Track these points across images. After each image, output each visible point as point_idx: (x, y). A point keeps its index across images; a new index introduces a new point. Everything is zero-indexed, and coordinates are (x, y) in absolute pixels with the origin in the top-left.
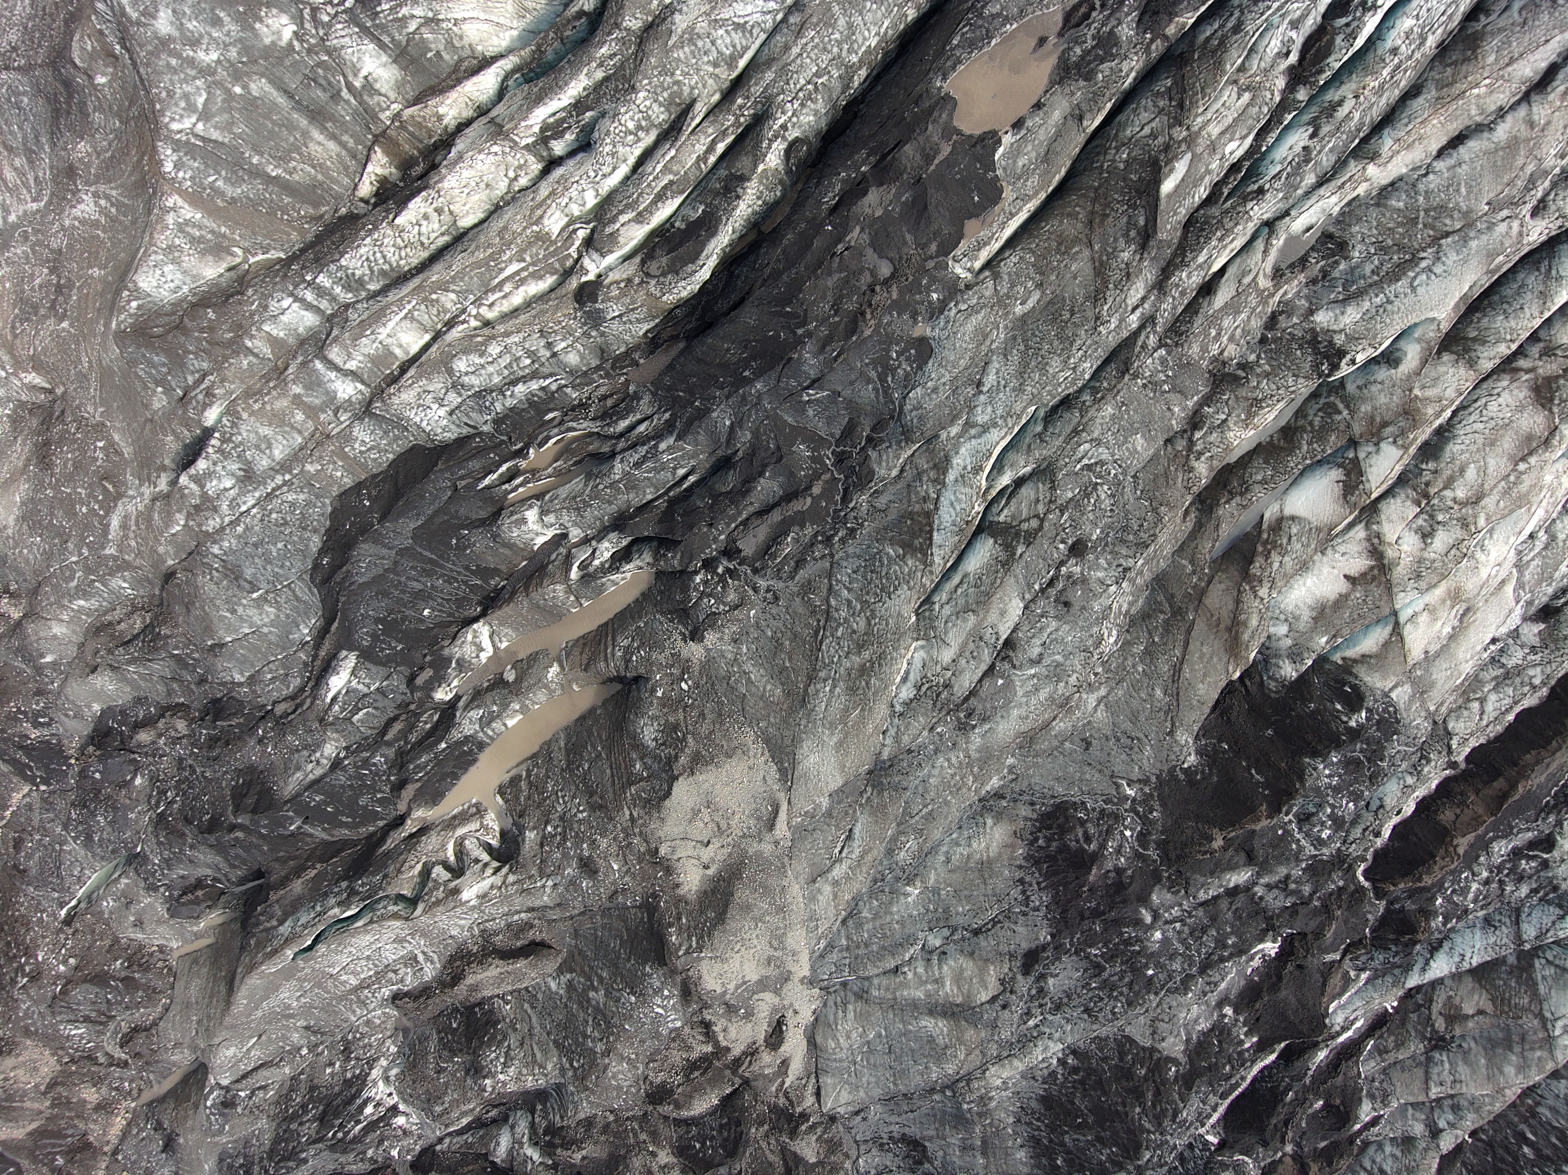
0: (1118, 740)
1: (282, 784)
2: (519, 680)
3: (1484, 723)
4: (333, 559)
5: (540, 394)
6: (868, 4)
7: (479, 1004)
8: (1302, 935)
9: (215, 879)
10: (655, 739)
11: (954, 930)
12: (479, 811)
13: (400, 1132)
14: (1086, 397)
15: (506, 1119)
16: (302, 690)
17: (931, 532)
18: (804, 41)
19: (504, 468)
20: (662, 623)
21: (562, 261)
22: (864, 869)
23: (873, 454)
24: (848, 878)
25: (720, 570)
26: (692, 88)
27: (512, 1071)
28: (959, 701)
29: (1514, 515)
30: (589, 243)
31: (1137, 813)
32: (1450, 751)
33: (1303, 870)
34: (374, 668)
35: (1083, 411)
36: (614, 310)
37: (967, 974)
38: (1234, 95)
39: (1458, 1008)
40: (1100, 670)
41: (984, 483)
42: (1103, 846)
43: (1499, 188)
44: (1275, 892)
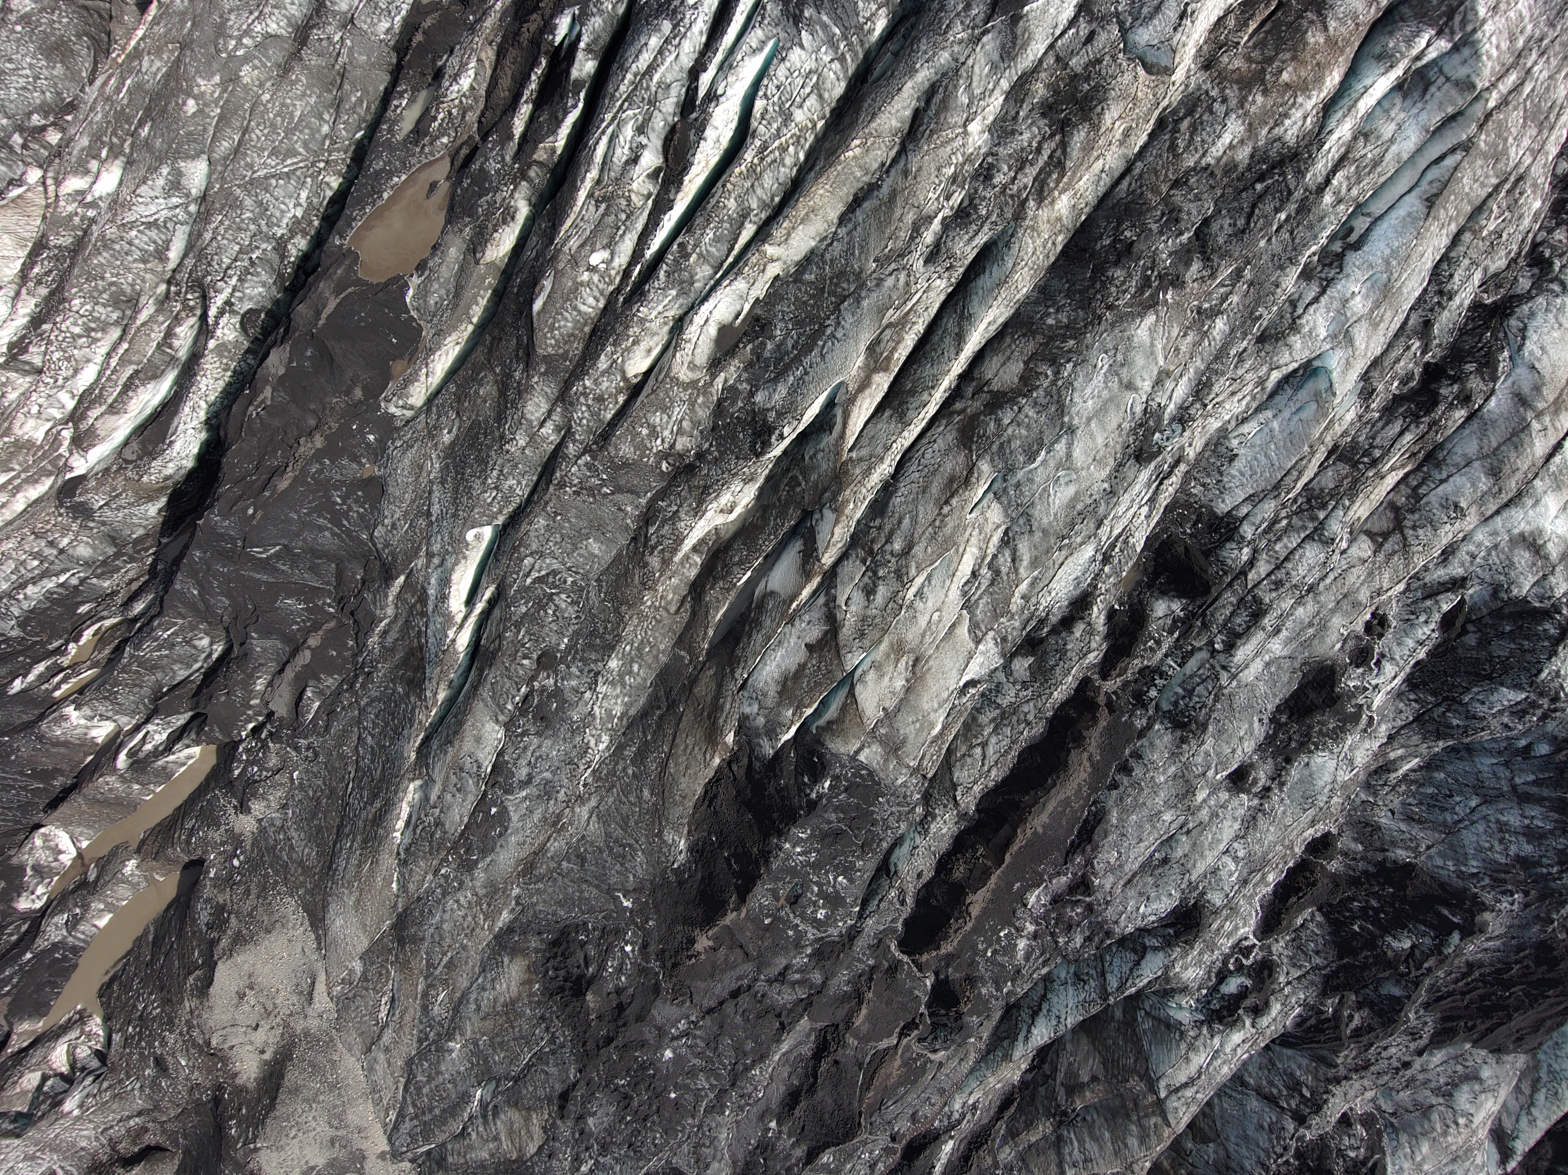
0: (611, 850)
2: (100, 878)
3: (988, 767)
5: (60, 590)
6: (274, 182)
8: (834, 1028)
10: (210, 923)
11: (498, 1080)
12: (82, 1018)
17: (423, 666)
18: (213, 226)
19: (38, 669)
20: (221, 798)
21: (53, 462)
22: (407, 1031)
23: (368, 596)
24: (395, 1043)
25: (263, 737)
26: (132, 285)
28: (454, 838)
29: (944, 558)
30: (74, 441)
31: (636, 925)
32: (956, 805)
33: (809, 955)
36: (98, 500)
37: (516, 1126)
38: (592, 208)
39: (1076, 1076)
40: (590, 780)
41: (463, 609)
42: (602, 967)
43: (883, 243)
44: (777, 987)
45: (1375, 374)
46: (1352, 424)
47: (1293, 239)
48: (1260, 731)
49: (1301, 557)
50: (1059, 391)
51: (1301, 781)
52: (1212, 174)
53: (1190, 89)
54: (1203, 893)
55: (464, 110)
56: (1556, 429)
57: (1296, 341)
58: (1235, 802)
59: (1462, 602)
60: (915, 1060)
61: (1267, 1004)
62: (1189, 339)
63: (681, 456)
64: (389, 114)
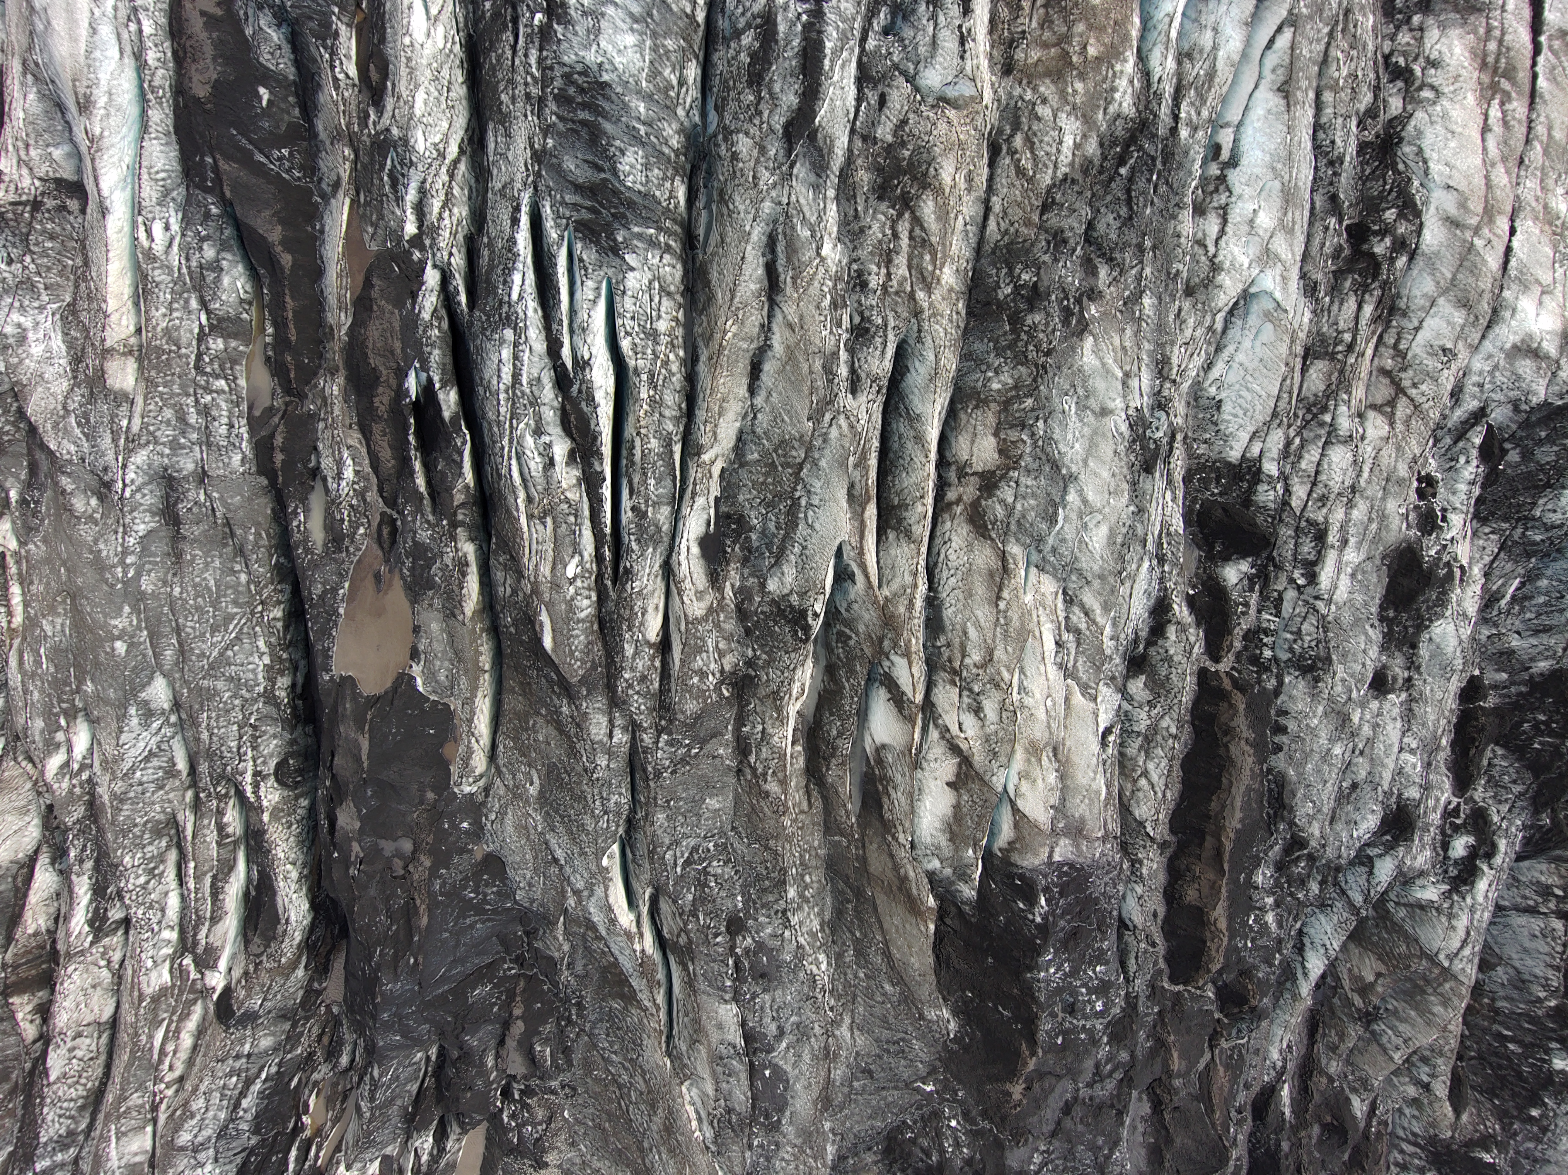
0: (888, 1052)
3: (1161, 792)
5: (267, 1086)
6: (230, 653)
14: (639, 813)
17: (628, 980)
18: (204, 725)
19: (293, 1153)
21: (192, 990)
23: (538, 944)
25: (517, 1097)
26: (163, 812)
28: (749, 1114)
29: (1027, 648)
30: (198, 965)
31: (948, 1101)
32: (1152, 840)
33: (1108, 1043)
35: (645, 829)
36: (255, 1002)
38: (540, 527)
39: (1361, 978)
40: (833, 1002)
41: (632, 917)
42: (942, 1151)
43: (807, 401)
44: (1098, 1086)
45: (1309, 267)
46: (1311, 321)
47: (1171, 187)
48: (1375, 635)
49: (1329, 465)
50: (1043, 449)
51: (1431, 657)
52: (1073, 181)
53: (1004, 102)
54: (1400, 795)
55: (362, 494)
56: (1499, 237)
57: (1223, 279)
58: (1387, 706)
59: (1490, 427)
60: (1231, 1057)
61: (1494, 846)
62: (1129, 332)
63: (733, 673)
64: (297, 537)
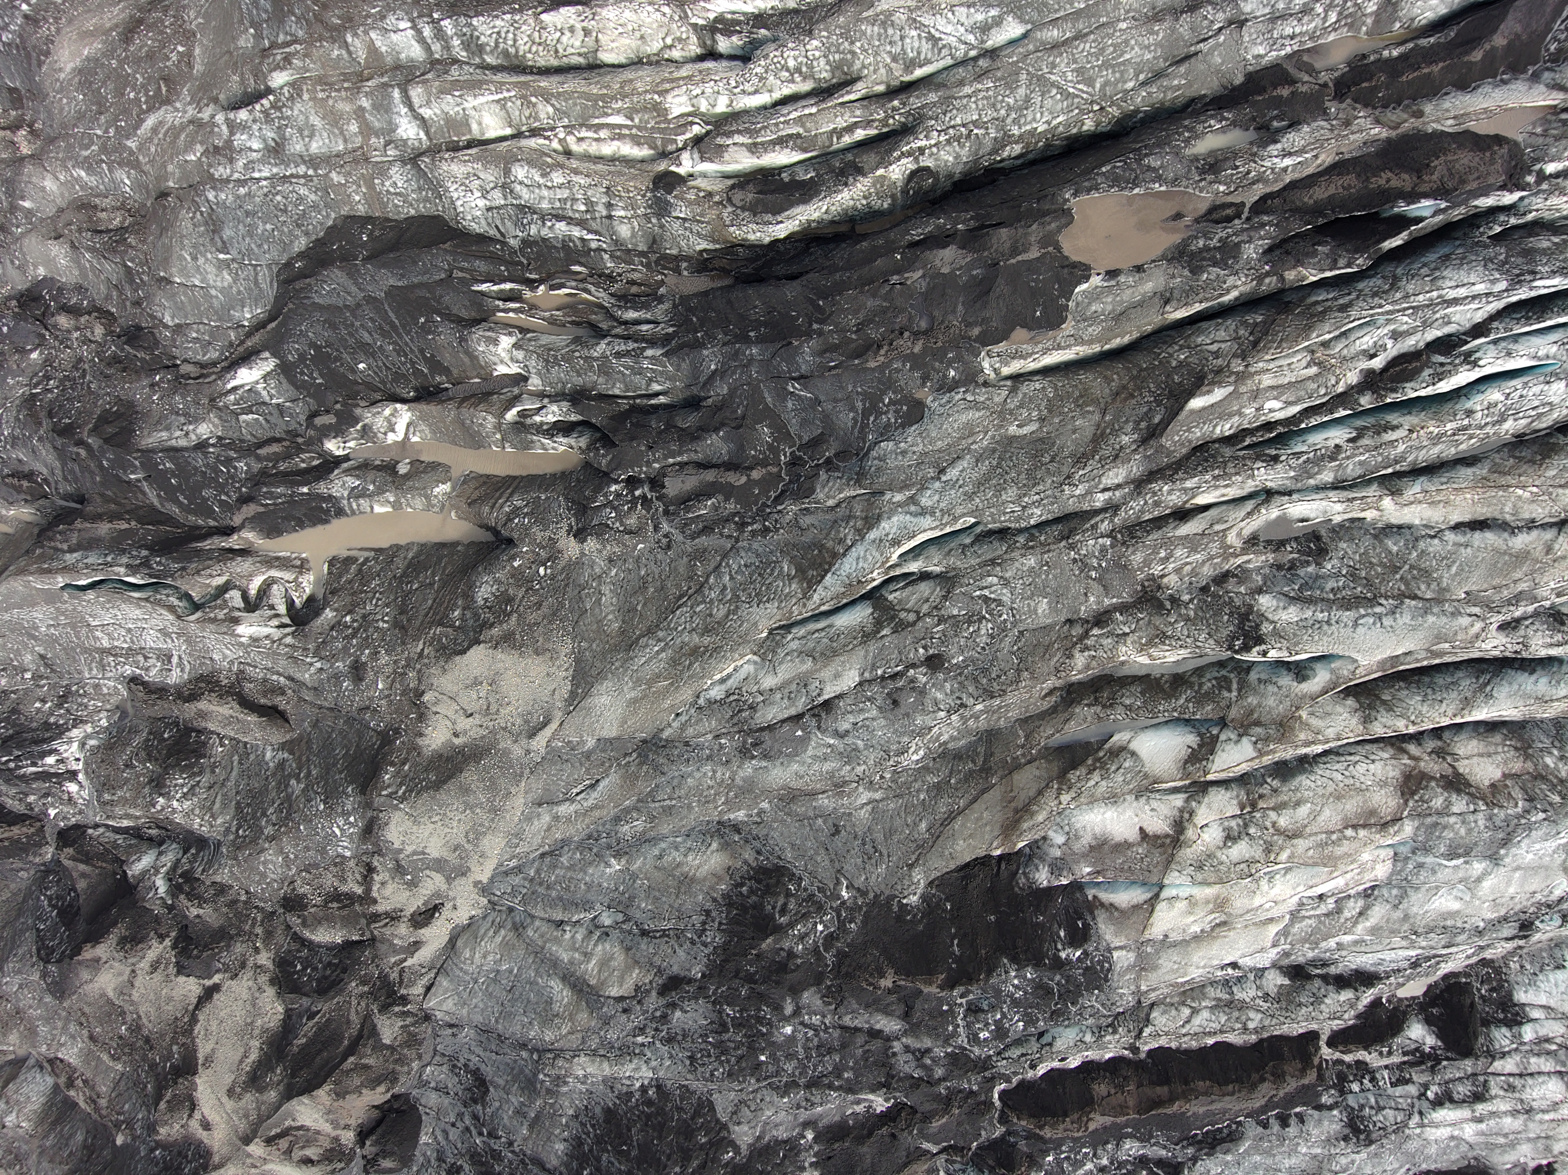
0: (864, 844)
1: (146, 433)
2: (407, 477)
3: (1184, 1031)
4: (305, 266)
5: (578, 243)
6: (1054, 91)
7: (199, 732)
8: (913, 1110)
9: (45, 480)
10: (486, 600)
11: (628, 919)
12: (301, 567)
13: (66, 797)
14: (1021, 539)
15: (160, 844)
16: (214, 364)
17: (827, 572)
18: (980, 86)
19: (508, 286)
20: (561, 506)
21: (666, 142)
22: (587, 821)
23: (822, 473)
24: (569, 820)
25: (637, 493)
26: (864, 67)
27: (187, 804)
28: (753, 726)
29: (1316, 869)
30: (697, 141)
31: (839, 916)
32: (1138, 1036)
33: (946, 1053)
34: (285, 385)
35: (1011, 549)
36: (682, 211)
37: (615, 964)
38: (1304, 362)
40: (888, 776)
41: (895, 558)
42: (792, 925)
43: (1485, 586)
44: (910, 1056)
50: (1517, 825)
55: (1260, 179)
63: (1161, 586)
64: (1200, 128)
